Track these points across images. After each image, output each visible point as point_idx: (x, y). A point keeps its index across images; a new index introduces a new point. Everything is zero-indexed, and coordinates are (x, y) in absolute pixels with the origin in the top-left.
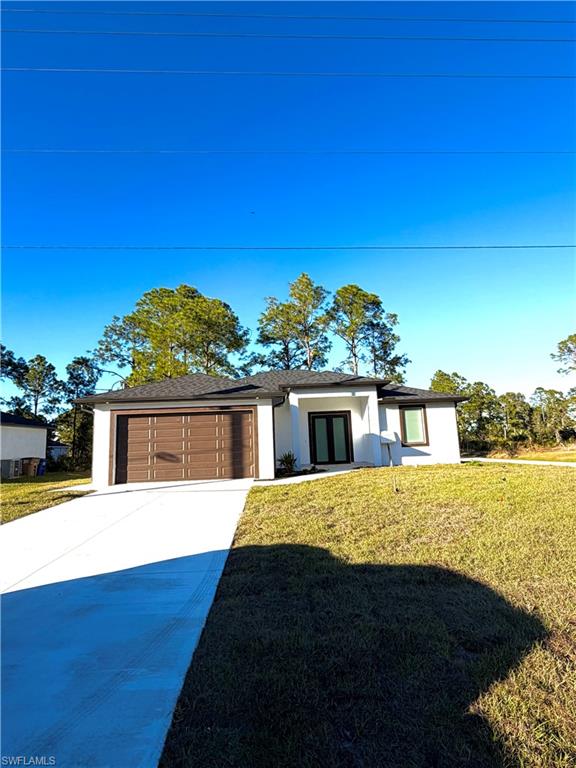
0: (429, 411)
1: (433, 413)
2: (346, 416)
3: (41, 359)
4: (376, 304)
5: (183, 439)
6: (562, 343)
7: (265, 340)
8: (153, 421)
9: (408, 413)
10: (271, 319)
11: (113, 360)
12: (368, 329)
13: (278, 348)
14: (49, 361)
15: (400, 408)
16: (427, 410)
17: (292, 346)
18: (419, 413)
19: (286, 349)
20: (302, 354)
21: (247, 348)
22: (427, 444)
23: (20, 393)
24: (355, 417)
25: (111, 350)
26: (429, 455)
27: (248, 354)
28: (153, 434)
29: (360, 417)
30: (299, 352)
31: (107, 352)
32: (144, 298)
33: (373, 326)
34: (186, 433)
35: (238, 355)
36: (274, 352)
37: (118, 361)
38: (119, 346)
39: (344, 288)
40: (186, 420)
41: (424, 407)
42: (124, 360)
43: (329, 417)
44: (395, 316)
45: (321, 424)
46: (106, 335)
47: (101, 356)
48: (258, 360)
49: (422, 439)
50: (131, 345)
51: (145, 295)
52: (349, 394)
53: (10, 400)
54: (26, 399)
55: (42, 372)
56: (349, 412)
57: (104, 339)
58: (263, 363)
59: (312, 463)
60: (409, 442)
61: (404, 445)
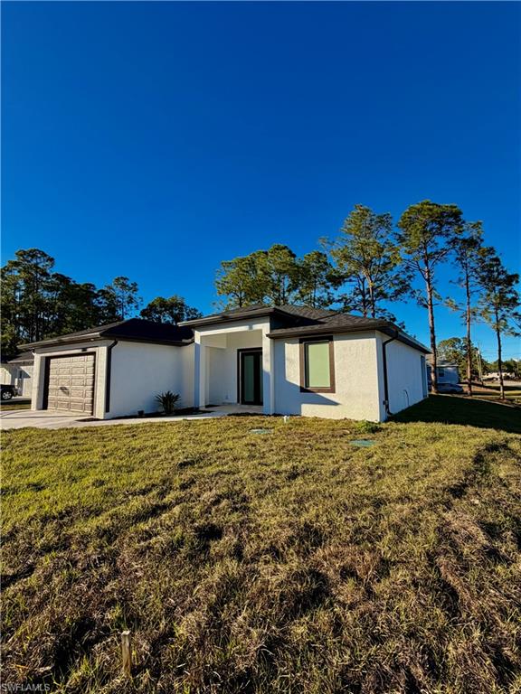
9: (312, 348)
15: (302, 342)
16: (335, 343)
22: (332, 390)
26: (336, 404)
41: (331, 339)
43: (256, 354)
45: (250, 360)
49: (325, 383)
52: (245, 328)
59: (238, 402)
60: (312, 385)
61: (304, 389)
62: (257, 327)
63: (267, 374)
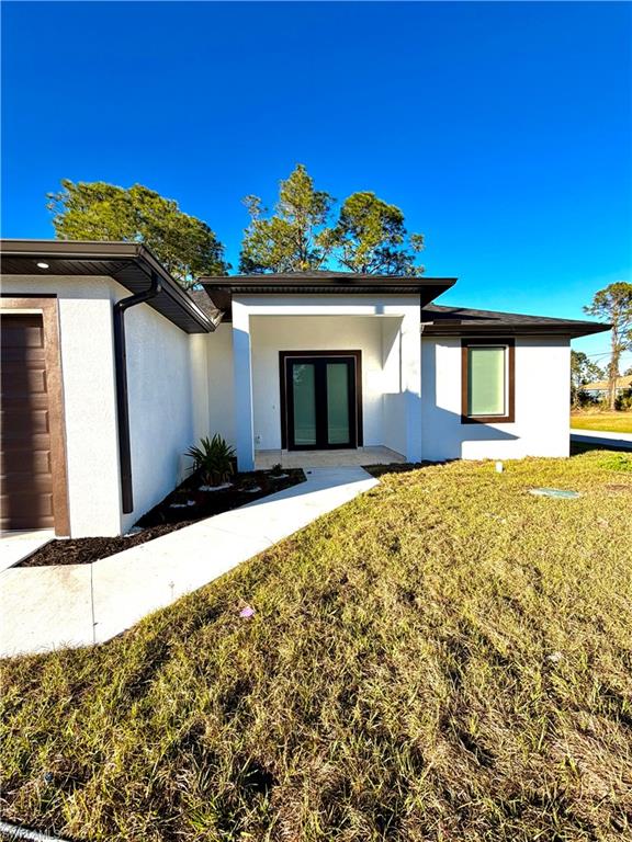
0: (521, 352)
1: (528, 356)
2: (351, 361)
4: (397, 221)
6: (598, 294)
9: (478, 356)
15: (464, 345)
16: (517, 349)
18: (501, 356)
22: (511, 419)
24: (369, 365)
26: (515, 438)
29: (378, 366)
41: (512, 345)
43: (320, 361)
44: (420, 238)
45: (303, 375)
49: (500, 408)
52: (369, 310)
56: (359, 353)
59: (284, 447)
60: (476, 412)
61: (466, 419)
62: (391, 310)
63: (415, 395)
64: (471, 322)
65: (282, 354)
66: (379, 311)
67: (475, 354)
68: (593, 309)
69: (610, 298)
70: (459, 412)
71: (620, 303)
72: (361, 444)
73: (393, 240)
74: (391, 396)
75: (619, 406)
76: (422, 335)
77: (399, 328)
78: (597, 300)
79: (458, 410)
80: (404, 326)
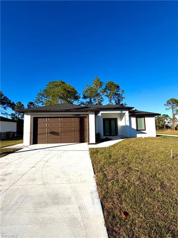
1: (147, 119)
2: (116, 120)
3: (20, 103)
4: (118, 87)
5: (60, 127)
6: (168, 101)
7: (85, 97)
8: (48, 120)
10: (87, 91)
11: (40, 103)
12: (115, 95)
13: (88, 100)
14: (22, 103)
15: (136, 117)
16: (145, 118)
17: (92, 100)
18: (142, 119)
19: (91, 101)
20: (95, 102)
21: (79, 100)
22: (145, 130)
23: (14, 112)
25: (39, 100)
26: (146, 133)
27: (79, 101)
28: (48, 125)
30: (94, 101)
31: (38, 100)
32: (49, 84)
33: (116, 94)
34: (61, 124)
35: (77, 101)
36: (87, 101)
37: (41, 103)
38: (42, 99)
39: (109, 82)
40: (61, 120)
42: (43, 103)
43: (110, 120)
44: (124, 91)
45: (107, 122)
46: (38, 95)
47: (37, 102)
48: (82, 103)
50: (45, 99)
51: (49, 83)
52: (120, 112)
53: (11, 114)
54: (16, 114)
55: (20, 106)
56: (117, 118)
57: (38, 97)
58: (84, 104)
59: (104, 135)
60: (139, 129)
61: (137, 130)
63: (128, 126)
64: (137, 114)
65: (103, 119)
66: (122, 112)
67: (138, 119)
68: (167, 105)
69: (171, 102)
70: (136, 129)
71: (173, 103)
72: (118, 135)
73: (117, 91)
74: (123, 126)
75: (176, 129)
76: (129, 116)
77: (125, 115)
78: (167, 102)
79: (136, 128)
80: (126, 114)
